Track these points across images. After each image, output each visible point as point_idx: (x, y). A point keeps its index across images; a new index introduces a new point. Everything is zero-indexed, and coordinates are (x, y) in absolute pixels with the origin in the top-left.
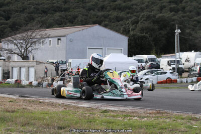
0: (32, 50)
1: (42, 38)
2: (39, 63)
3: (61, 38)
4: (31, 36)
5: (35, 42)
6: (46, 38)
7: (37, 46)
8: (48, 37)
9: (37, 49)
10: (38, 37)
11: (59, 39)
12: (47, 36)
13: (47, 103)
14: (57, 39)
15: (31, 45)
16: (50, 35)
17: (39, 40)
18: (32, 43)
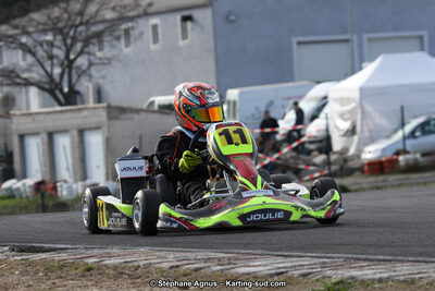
0: (91, 64)
1: (123, 19)
2: (117, 112)
3: (196, 14)
4: (81, 13)
5: (99, 35)
6: (139, 16)
7: (107, 52)
8: (146, 14)
9: (108, 62)
10: (110, 15)
11: (186, 19)
12: (141, 11)
13: (115, 268)
14: (178, 17)
15: (85, 46)
16: (150, 5)
17: (112, 25)
18: (87, 41)
